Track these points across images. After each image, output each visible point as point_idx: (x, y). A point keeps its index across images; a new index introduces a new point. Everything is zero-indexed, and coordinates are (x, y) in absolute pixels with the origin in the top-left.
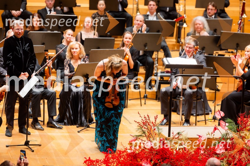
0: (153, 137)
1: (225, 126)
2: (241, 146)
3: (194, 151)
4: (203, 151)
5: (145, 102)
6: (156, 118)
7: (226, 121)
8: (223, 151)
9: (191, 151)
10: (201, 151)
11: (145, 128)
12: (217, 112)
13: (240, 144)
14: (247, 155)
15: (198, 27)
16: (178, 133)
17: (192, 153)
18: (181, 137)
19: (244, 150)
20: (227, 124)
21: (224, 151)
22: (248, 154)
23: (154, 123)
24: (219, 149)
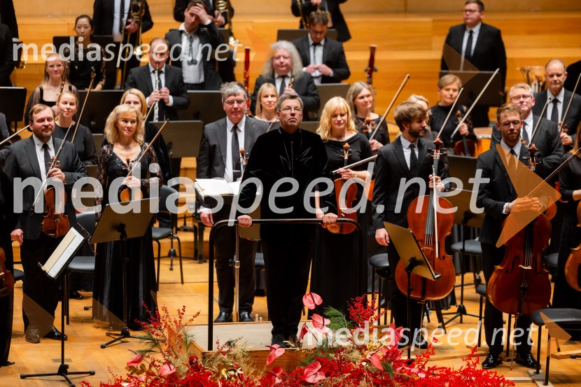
0: (176, 353)
1: (323, 325)
2: (357, 366)
3: (260, 380)
4: (279, 379)
5: (172, 265)
6: (182, 311)
7: (327, 314)
8: (321, 377)
9: (255, 380)
10: (277, 378)
11: (157, 335)
12: (307, 297)
13: (355, 363)
14: (371, 384)
15: (282, 63)
16: (229, 343)
17: (256, 385)
18: (234, 351)
19: (365, 374)
20: (327, 322)
21: (324, 377)
22: (372, 382)
23: (178, 322)
24: (312, 373)
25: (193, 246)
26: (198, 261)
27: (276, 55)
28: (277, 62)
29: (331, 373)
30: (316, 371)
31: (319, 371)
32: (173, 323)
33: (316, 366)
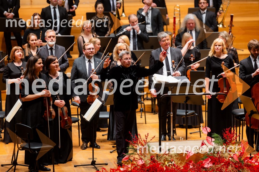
0: (145, 154)
1: (211, 141)
2: (227, 160)
3: (183, 167)
4: (192, 166)
5: (141, 115)
6: (147, 136)
7: (213, 136)
8: (211, 165)
9: (181, 166)
10: (190, 166)
11: (136, 146)
12: (204, 128)
13: (226, 158)
17: (181, 169)
19: (231, 163)
20: (213, 140)
21: (212, 165)
22: (234, 167)
23: (145, 141)
24: (206, 163)
25: (151, 107)
26: (153, 113)
29: (215, 163)
30: (208, 162)
31: (209, 162)
32: (143, 141)
33: (208, 160)
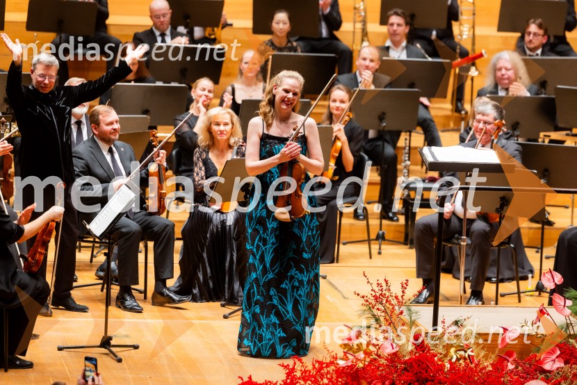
1: (564, 306)
3: (492, 365)
4: (512, 364)
5: (380, 249)
6: (405, 285)
7: (568, 294)
8: (559, 364)
9: (486, 364)
10: (509, 364)
11: (378, 309)
12: (546, 275)
15: (503, 75)
16: (456, 323)
17: (488, 369)
20: (569, 303)
21: (563, 365)
23: (400, 298)
24: (549, 360)
26: (409, 246)
27: (498, 66)
28: (499, 74)
29: (571, 360)
30: (554, 357)
31: (557, 357)
32: (394, 299)
33: (554, 352)
